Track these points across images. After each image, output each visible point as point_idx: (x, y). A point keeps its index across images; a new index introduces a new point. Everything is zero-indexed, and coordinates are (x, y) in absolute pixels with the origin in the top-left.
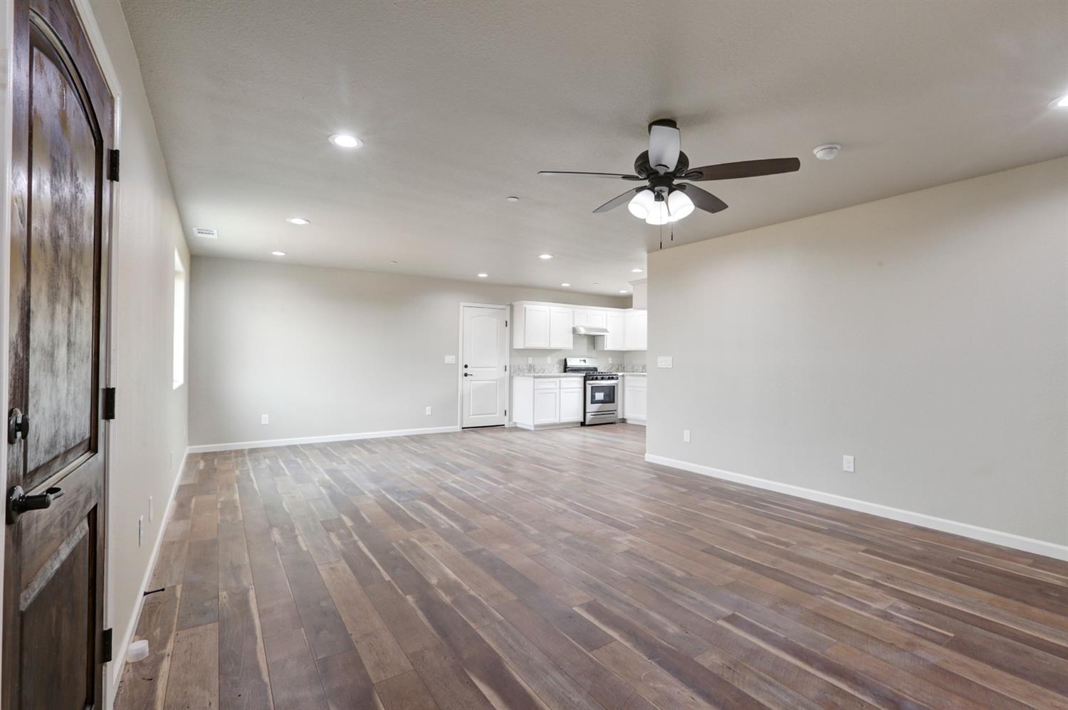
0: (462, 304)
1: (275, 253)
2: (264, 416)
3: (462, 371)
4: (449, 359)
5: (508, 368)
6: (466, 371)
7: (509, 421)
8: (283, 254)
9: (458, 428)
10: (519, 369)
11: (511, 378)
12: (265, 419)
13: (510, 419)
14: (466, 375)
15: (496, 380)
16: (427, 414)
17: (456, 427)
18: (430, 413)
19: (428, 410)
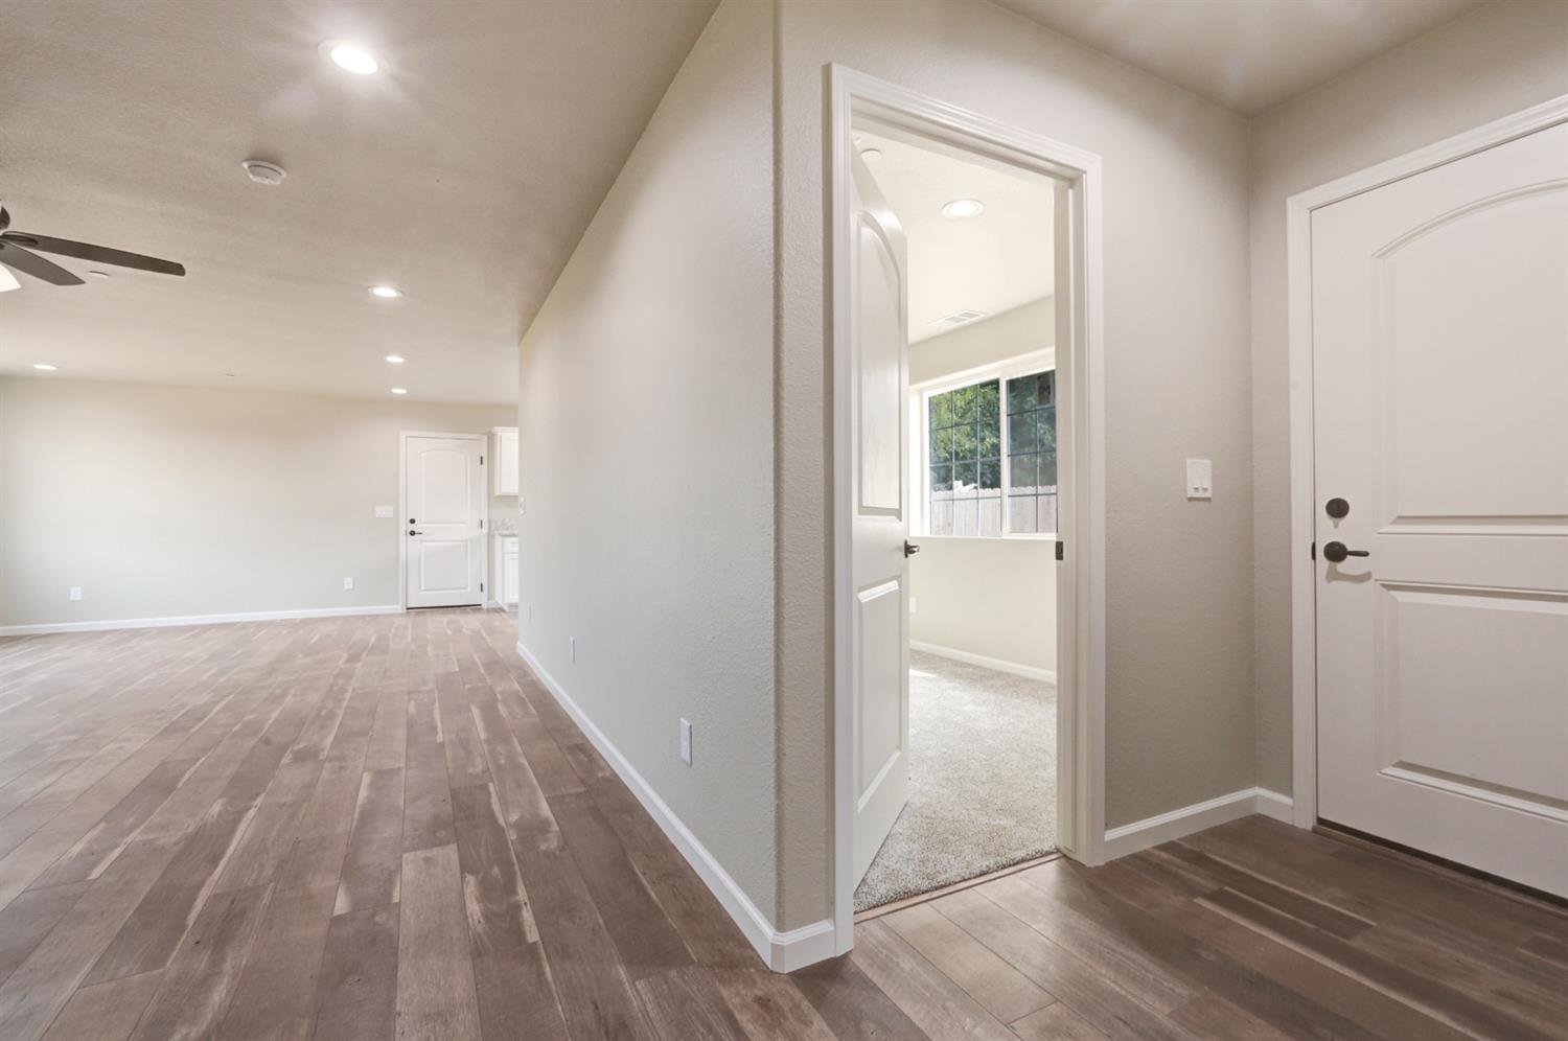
0: (403, 434)
1: (37, 366)
2: (73, 590)
3: (405, 527)
4: (383, 511)
5: (485, 525)
6: (412, 527)
7: (489, 599)
8: (53, 368)
9: (399, 608)
10: (505, 524)
11: (490, 537)
12: (76, 593)
13: (490, 598)
14: (413, 533)
15: (467, 541)
16: (346, 587)
17: (395, 606)
18: (351, 587)
19: (348, 583)
